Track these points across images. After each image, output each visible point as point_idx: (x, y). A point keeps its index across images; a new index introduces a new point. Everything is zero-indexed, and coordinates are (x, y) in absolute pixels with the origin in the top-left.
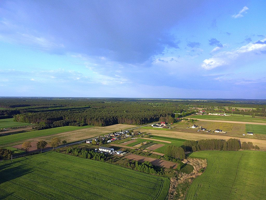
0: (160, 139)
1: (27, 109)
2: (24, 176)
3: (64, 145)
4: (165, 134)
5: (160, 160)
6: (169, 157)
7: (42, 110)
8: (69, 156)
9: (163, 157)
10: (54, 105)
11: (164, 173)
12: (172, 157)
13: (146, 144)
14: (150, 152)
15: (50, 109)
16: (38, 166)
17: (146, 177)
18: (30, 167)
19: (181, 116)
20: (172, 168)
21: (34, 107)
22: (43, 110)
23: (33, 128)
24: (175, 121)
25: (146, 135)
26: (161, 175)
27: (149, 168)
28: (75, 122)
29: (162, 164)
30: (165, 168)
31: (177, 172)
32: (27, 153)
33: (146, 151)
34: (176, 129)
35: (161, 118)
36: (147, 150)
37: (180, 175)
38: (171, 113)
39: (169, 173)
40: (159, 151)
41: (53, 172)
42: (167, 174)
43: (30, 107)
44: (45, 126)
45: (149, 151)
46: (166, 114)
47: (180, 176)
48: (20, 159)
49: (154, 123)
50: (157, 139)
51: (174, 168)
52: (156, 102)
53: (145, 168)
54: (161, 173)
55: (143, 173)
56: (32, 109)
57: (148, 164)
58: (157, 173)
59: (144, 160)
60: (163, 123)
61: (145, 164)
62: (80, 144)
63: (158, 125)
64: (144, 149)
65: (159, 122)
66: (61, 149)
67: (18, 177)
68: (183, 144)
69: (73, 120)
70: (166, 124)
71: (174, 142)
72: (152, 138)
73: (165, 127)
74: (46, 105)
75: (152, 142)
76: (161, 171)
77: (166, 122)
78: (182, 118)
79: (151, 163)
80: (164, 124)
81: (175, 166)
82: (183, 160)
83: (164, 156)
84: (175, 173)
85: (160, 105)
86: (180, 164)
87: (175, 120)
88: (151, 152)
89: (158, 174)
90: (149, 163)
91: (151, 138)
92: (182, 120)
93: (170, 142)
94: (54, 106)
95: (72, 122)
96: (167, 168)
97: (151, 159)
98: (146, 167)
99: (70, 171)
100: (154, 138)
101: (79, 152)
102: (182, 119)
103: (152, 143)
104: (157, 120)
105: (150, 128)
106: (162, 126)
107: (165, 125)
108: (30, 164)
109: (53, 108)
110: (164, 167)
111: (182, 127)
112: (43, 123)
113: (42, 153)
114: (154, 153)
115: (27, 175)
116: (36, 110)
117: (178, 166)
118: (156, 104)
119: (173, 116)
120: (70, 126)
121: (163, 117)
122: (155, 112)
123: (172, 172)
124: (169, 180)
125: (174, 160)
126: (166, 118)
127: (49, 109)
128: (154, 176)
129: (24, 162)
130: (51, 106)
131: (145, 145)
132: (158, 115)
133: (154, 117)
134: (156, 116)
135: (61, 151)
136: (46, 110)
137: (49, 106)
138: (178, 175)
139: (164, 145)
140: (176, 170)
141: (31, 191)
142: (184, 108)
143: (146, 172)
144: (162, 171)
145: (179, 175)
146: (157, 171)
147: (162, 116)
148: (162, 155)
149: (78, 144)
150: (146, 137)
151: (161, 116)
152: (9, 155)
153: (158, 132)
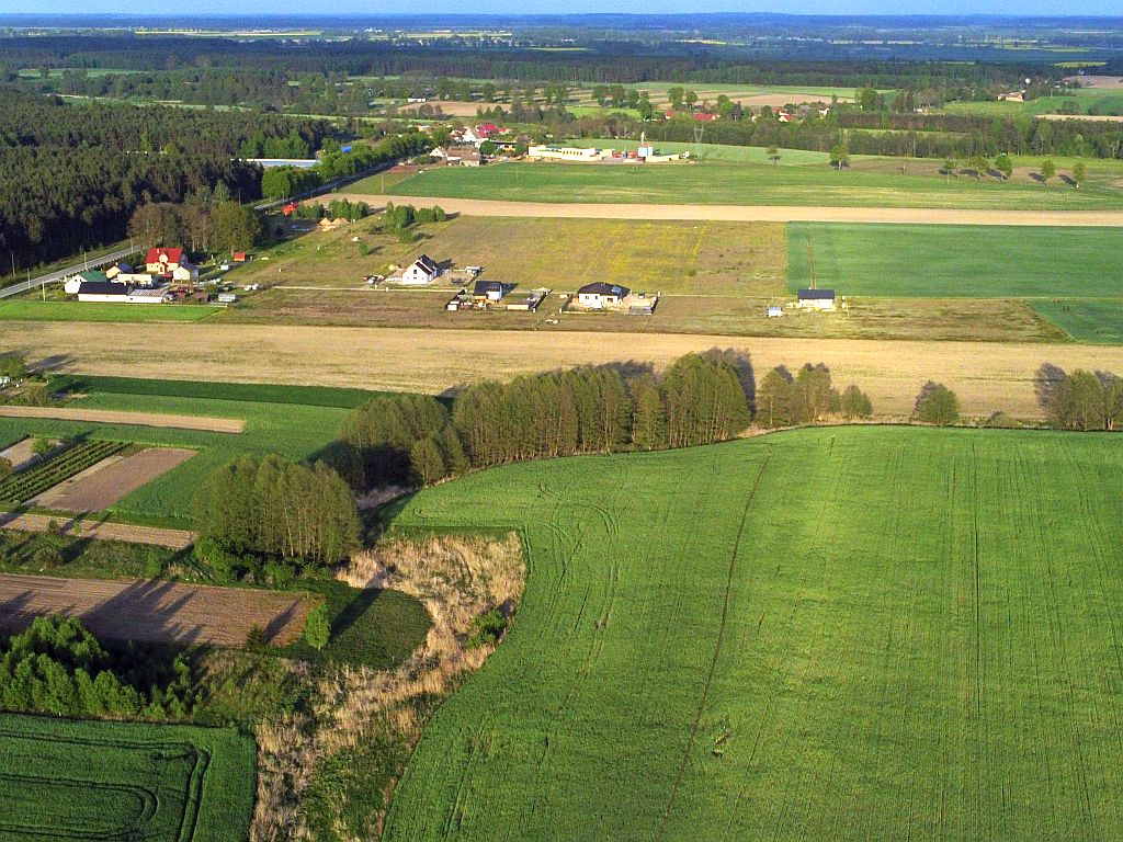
0: (153, 408)
4: (188, 357)
5: (166, 588)
6: (233, 551)
9: (184, 556)
11: (206, 694)
12: (258, 554)
13: (34, 465)
14: (68, 526)
17: (59, 750)
19: (308, 185)
20: (261, 639)
24: (270, 234)
25: (32, 384)
26: (179, 714)
27: (71, 673)
29: (182, 623)
30: (205, 649)
31: (303, 667)
33: (31, 522)
34: (273, 306)
35: (148, 212)
36: (43, 511)
37: (329, 690)
38: (224, 160)
39: (240, 683)
40: (149, 505)
42: (228, 697)
45: (62, 521)
46: (187, 169)
47: (331, 697)
49: (88, 262)
50: (124, 406)
51: (283, 638)
52: (92, 56)
53: (42, 678)
54: (180, 694)
55: (30, 725)
57: (61, 637)
58: (149, 701)
59: (32, 606)
60: (164, 258)
61: (38, 646)
63: (124, 278)
64: (20, 511)
65: (131, 249)
68: (338, 435)
70: (193, 259)
71: (267, 418)
72: (84, 404)
73: (181, 295)
75: (81, 439)
76: (176, 676)
77: (187, 251)
78: (325, 201)
79: (91, 621)
80: (173, 266)
81: (284, 619)
82: (345, 563)
83: (190, 548)
84: (291, 680)
85: (130, 88)
86: (322, 606)
87: (263, 218)
88: (84, 530)
89: (155, 712)
90: (73, 633)
91: (76, 404)
92: (325, 221)
93: (234, 425)
96: (222, 649)
97: (88, 592)
98: (49, 667)
100: (99, 404)
102: (322, 213)
103: (80, 446)
104: (108, 228)
105: (49, 309)
106: (159, 282)
107: (181, 273)
110: (200, 640)
111: (321, 282)
114: (106, 532)
117: (310, 620)
118: (93, 74)
119: (247, 185)
121: (165, 198)
122: (90, 162)
123: (266, 678)
124: (243, 739)
125: (273, 572)
126: (189, 210)
128: (125, 734)
131: (23, 470)
132: (116, 190)
133: (79, 210)
134: (101, 195)
138: (316, 691)
139: (186, 453)
140: (300, 651)
142: (332, 110)
143: (50, 704)
144: (184, 682)
145: (324, 687)
146: (143, 687)
147: (153, 192)
148: (177, 540)
150: (22, 402)
151: (146, 195)
153: (123, 337)
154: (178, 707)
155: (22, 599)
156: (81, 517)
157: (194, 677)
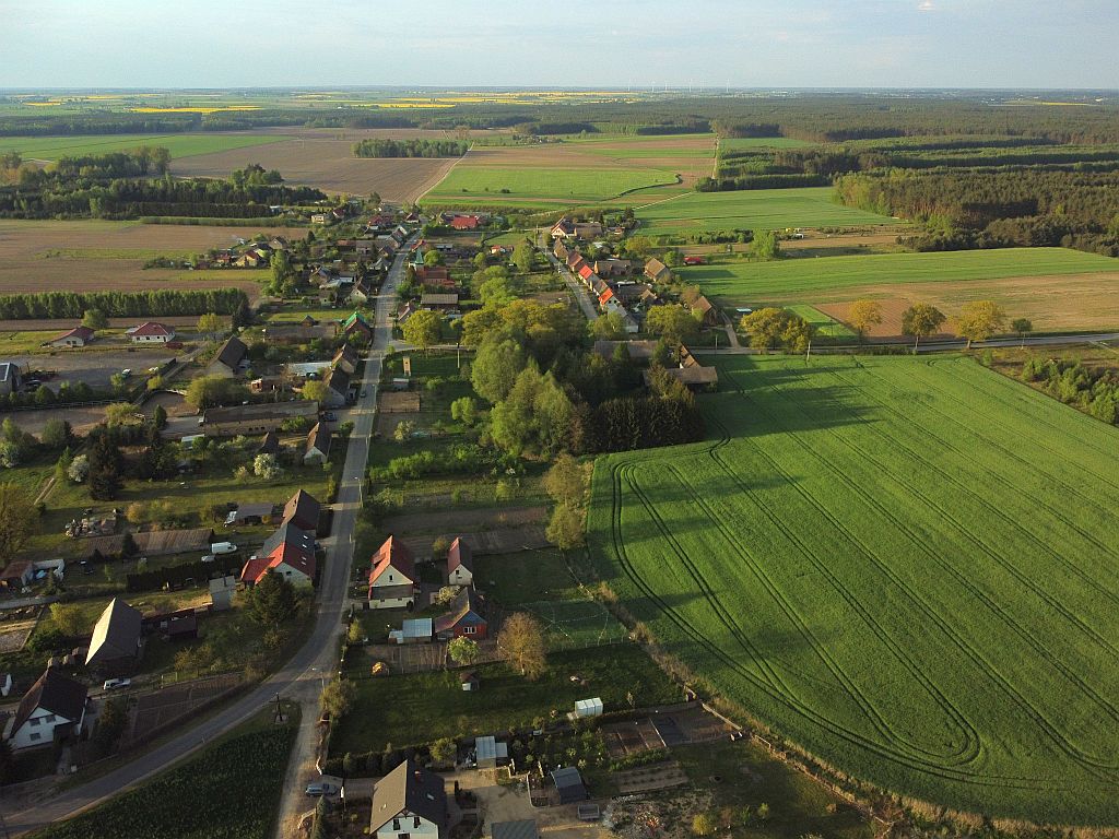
1: (889, 149)
2: (840, 431)
3: (1019, 338)
7: (949, 155)
8: (1032, 393)
10: (1010, 133)
15: (985, 153)
16: (894, 405)
18: (864, 401)
21: (918, 140)
22: (952, 157)
23: (900, 241)
28: (1098, 230)
32: (860, 343)
41: (949, 447)
43: (902, 141)
44: (948, 234)
48: (835, 360)
56: (908, 148)
62: (1094, 347)
66: (1001, 355)
67: (821, 426)
69: (1087, 220)
74: (972, 132)
94: (1007, 138)
95: (1079, 230)
99: (1022, 461)
101: (1081, 388)
108: (865, 389)
109: (1002, 152)
112: (943, 223)
113: (919, 353)
115: (851, 429)
116: (925, 156)
120: (1070, 246)
127: (981, 155)
129: (846, 377)
130: (994, 138)
135: (996, 364)
136: (965, 157)
137: (985, 138)
141: (853, 490)
149: (1087, 346)
152: (802, 338)
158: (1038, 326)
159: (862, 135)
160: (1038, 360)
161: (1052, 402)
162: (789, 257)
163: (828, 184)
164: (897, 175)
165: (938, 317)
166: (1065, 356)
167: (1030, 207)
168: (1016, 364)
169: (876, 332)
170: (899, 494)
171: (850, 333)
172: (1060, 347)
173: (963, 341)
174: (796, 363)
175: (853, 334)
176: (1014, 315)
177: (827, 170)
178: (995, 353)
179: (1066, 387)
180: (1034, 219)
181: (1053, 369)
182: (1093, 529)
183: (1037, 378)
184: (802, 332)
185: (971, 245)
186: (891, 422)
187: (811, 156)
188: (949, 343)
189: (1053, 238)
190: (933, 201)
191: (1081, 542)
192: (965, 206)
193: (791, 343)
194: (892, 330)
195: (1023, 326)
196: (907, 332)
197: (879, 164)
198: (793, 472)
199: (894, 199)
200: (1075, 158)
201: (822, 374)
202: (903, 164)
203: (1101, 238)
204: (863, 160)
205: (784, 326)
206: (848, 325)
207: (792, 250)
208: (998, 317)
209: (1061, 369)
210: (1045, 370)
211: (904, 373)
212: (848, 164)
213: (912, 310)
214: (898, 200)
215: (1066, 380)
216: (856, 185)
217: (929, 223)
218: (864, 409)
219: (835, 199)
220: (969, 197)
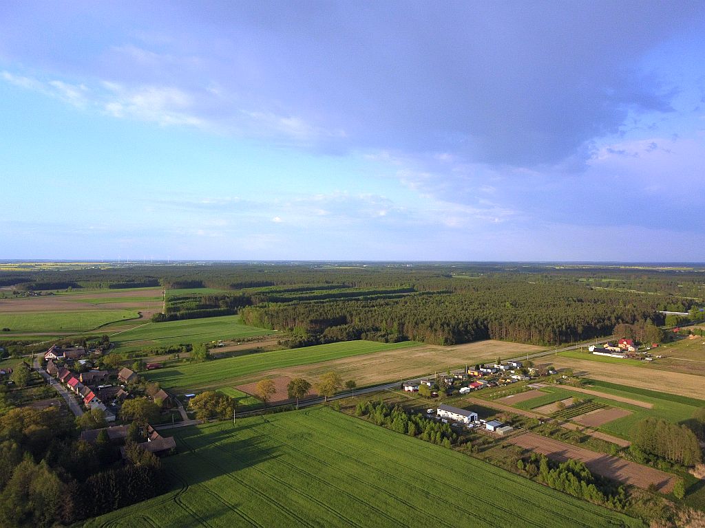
0: (617, 394)
1: (266, 293)
2: (261, 466)
3: (350, 392)
4: (632, 378)
5: (617, 460)
6: (645, 452)
7: (298, 295)
8: (363, 423)
9: (625, 449)
10: (327, 282)
11: (630, 504)
12: (655, 456)
13: (572, 407)
14: (583, 430)
15: (317, 293)
16: (291, 443)
17: (573, 508)
18: (271, 443)
19: (685, 322)
20: (655, 488)
21: (281, 288)
22: (300, 295)
23: (280, 343)
24: (667, 338)
25: (574, 379)
26: (619, 509)
27: (579, 482)
28: (377, 330)
29: (622, 474)
30: (631, 486)
31: (672, 504)
32: (265, 407)
33: (570, 426)
34: (667, 364)
35: (620, 327)
36: (574, 423)
37: (684, 517)
38: (651, 311)
39: (645, 503)
40: (612, 429)
41: (324, 463)
42: (639, 507)
43: (273, 288)
44: (305, 337)
45: (581, 428)
46: (636, 313)
47: (684, 519)
48: (251, 420)
49: (597, 341)
50: (606, 392)
51: (664, 490)
52: (604, 275)
53: (569, 481)
54: (620, 501)
55: (564, 497)
56: (280, 292)
57: (577, 468)
58: (607, 500)
59: (567, 455)
60: (625, 343)
61: (568, 469)
62: (387, 392)
63: (610, 348)
64: (567, 421)
65: (613, 338)
66: (343, 403)
67: (248, 466)
68: (692, 417)
69: (371, 325)
70: (636, 344)
71: (663, 405)
72: (591, 389)
73: (631, 356)
74: (308, 283)
75: (590, 401)
76: (619, 494)
77: (634, 341)
78: (691, 328)
79: (588, 465)
80: (628, 346)
81: (665, 483)
82: (693, 467)
83: (628, 447)
84: (666, 508)
85: (617, 285)
86: (681, 481)
87: (665, 333)
88: (588, 432)
89: (610, 505)
90: (582, 468)
91: (589, 388)
92: (691, 336)
93: (649, 406)
94: (326, 285)
95: (368, 330)
96: (638, 488)
97: (587, 455)
98: (572, 478)
99: (364, 464)
100: (597, 390)
101: (386, 415)
102: (690, 333)
103: (589, 403)
104: (606, 331)
105: (582, 355)
106: (622, 351)
107: (631, 349)
108: (272, 436)
109: (325, 292)
110: (629, 482)
111: (687, 358)
112: (301, 331)
113: (300, 408)
114: (596, 435)
115: (267, 464)
116: (286, 295)
117: (676, 486)
118: (604, 280)
119: (659, 320)
120: (366, 339)
121: (627, 322)
122: (600, 309)
123: (655, 504)
124: (644, 526)
125: (661, 464)
126: (636, 327)
127: (315, 294)
128: (598, 509)
129: (259, 430)
130: (320, 285)
131: (569, 408)
132: (609, 319)
133: (595, 324)
134: (604, 320)
135: (342, 409)
136: (307, 295)
137: (315, 286)
138: (677, 515)
139: (629, 412)
140: (670, 497)
141: (274, 506)
142: (696, 296)
143: (571, 491)
144: (622, 497)
145: (681, 514)
146: (606, 494)
147: (623, 320)
148: (623, 443)
149: (384, 392)
150: (570, 385)
151: (620, 321)
152: (229, 409)
153: (609, 368)
154: (619, 506)
155: (564, 452)
156: (588, 428)
157: (626, 496)
158: (359, 383)
159: (251, 285)
160: (362, 403)
161: (373, 426)
162: (216, 359)
163: (235, 313)
164: (273, 307)
165: (306, 385)
166: (375, 399)
167: (343, 320)
168: (352, 407)
169: (274, 399)
170: (301, 502)
171: (259, 401)
172: (371, 395)
173: (322, 397)
174: (227, 426)
175: (261, 402)
176: (346, 379)
177: (233, 306)
178: (340, 403)
179: (379, 416)
180: (346, 326)
181: (371, 407)
182: (408, 499)
183: (364, 413)
184: (229, 405)
185: (318, 343)
186: (289, 454)
187: (224, 298)
188: (315, 399)
189: (357, 335)
190: (294, 319)
191: (404, 508)
192: (312, 321)
193: (223, 413)
194: (281, 396)
195: (351, 384)
196: (291, 397)
197: (262, 301)
198: (234, 501)
199: (273, 320)
200: (360, 294)
201: (244, 430)
202: (276, 300)
203: (379, 334)
204: (253, 299)
205: (218, 402)
206: (257, 397)
207: (218, 354)
208: (338, 381)
209: (374, 406)
210: (367, 408)
211: (294, 422)
212: (245, 302)
213: (292, 382)
214: (275, 320)
215: (378, 412)
216: (251, 313)
217: (294, 332)
218: (272, 449)
219: (240, 321)
220: (313, 316)
